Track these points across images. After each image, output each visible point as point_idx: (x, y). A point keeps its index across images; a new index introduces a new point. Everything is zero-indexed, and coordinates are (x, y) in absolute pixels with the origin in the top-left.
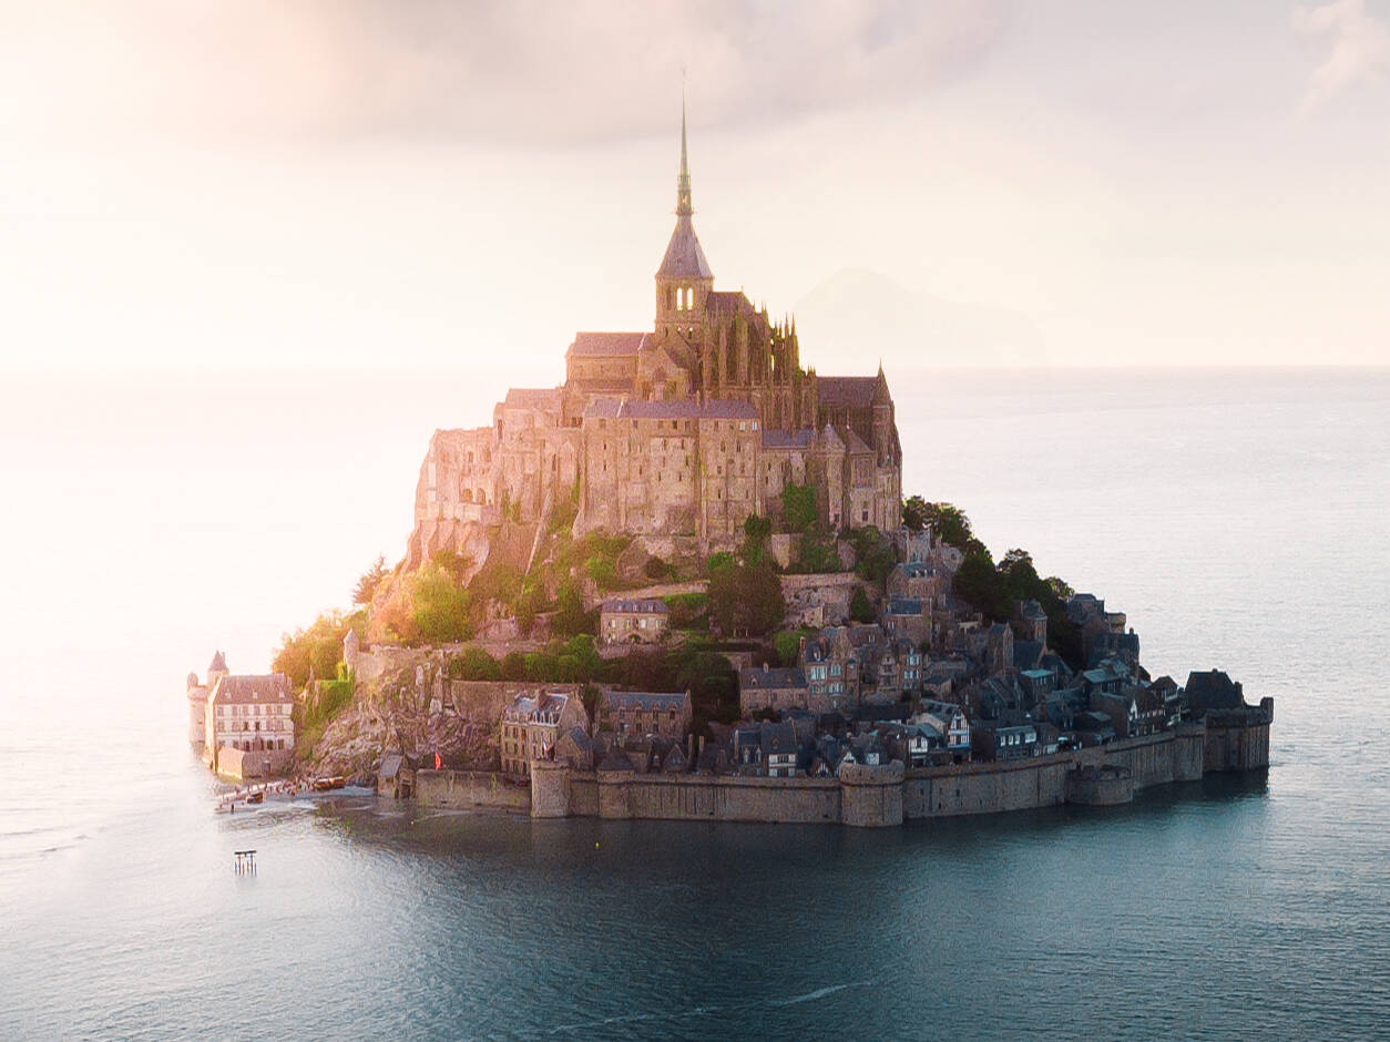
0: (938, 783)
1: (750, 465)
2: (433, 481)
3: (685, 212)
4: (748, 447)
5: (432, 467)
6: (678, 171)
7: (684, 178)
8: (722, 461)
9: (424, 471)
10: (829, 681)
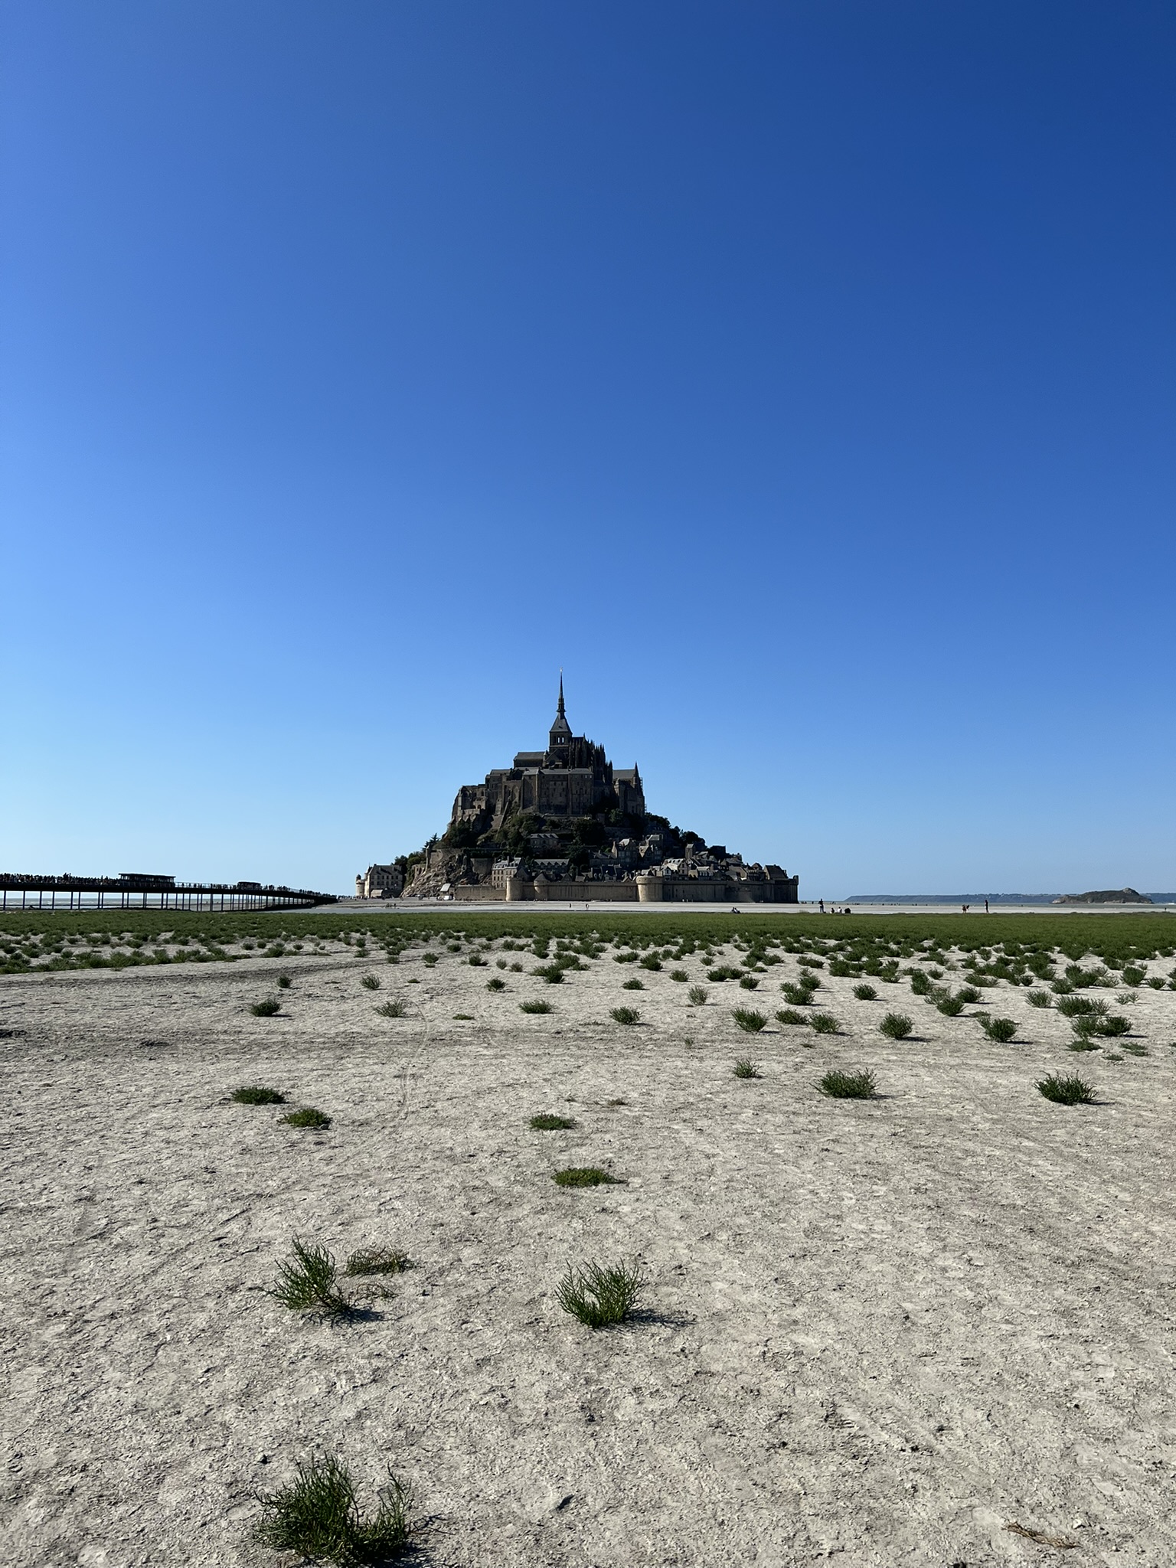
0: (676, 887)
1: (589, 790)
2: (460, 803)
3: (562, 710)
4: (588, 784)
5: (460, 799)
6: (558, 697)
7: (562, 700)
8: (578, 788)
9: (456, 800)
10: (626, 857)
